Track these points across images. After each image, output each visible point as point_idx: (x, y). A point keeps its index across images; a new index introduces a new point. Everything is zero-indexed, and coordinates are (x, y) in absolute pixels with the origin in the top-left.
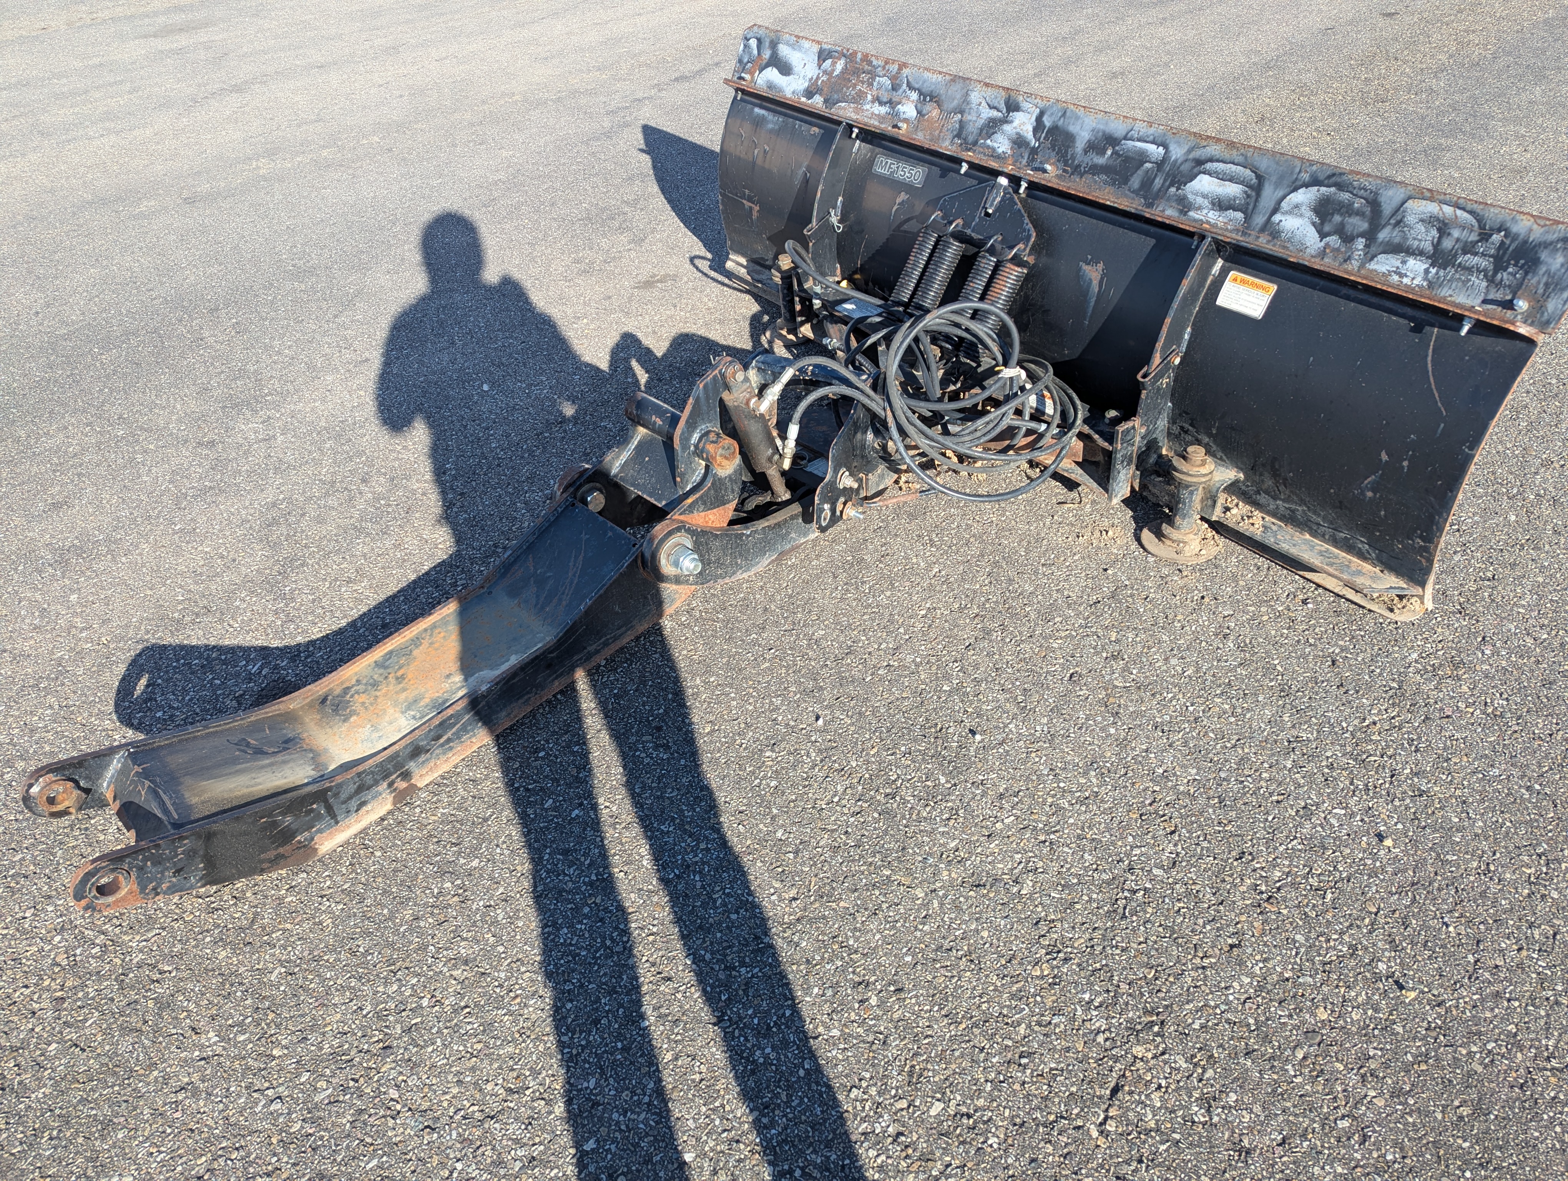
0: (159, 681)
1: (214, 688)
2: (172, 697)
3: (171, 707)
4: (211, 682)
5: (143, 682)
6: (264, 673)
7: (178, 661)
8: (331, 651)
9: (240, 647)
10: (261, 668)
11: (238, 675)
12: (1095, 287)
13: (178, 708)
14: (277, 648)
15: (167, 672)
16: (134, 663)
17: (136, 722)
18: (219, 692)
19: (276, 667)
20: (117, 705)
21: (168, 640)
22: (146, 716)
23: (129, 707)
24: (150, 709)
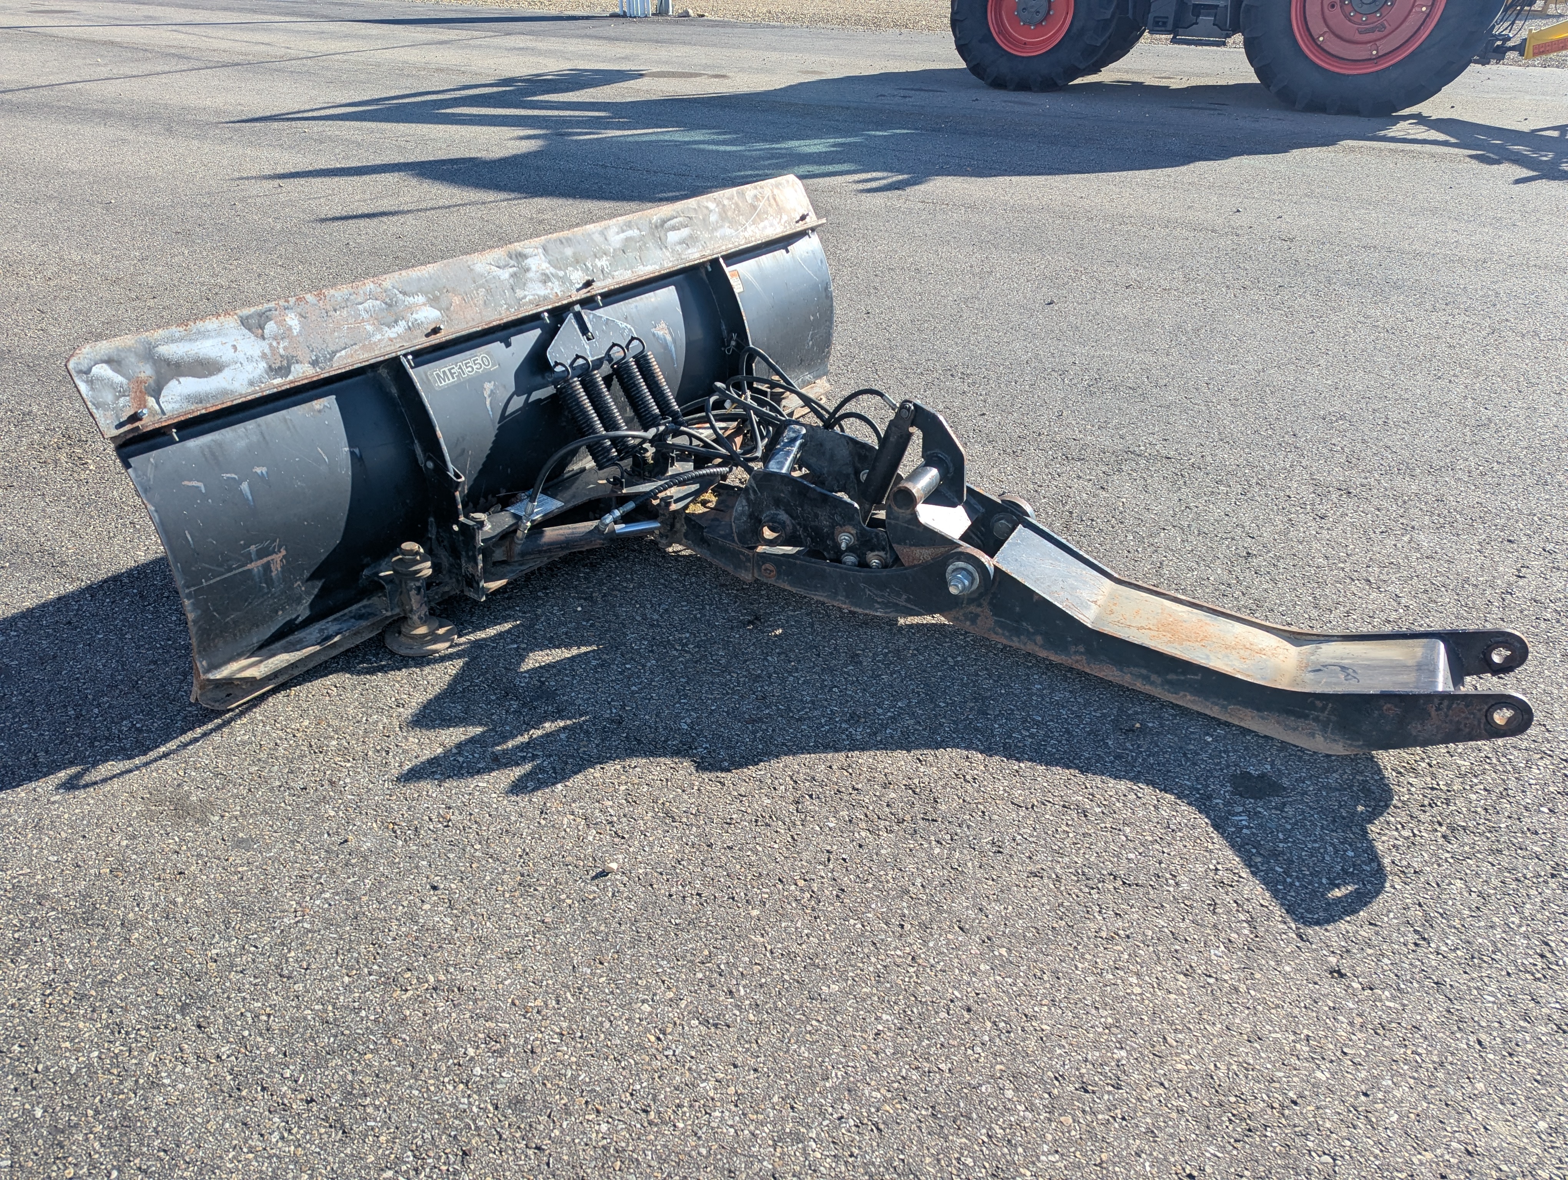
0: (1324, 881)
1: (1288, 833)
2: (1327, 858)
3: (1336, 851)
4: (1285, 841)
5: (1337, 893)
6: (1241, 809)
7: (1292, 884)
8: (1177, 777)
9: (1233, 846)
10: (1239, 814)
11: (1260, 826)
12: (669, 338)
13: (1332, 844)
14: (1208, 817)
15: (1311, 883)
16: (1330, 919)
17: (1374, 865)
18: (1289, 827)
19: (1227, 803)
20: (1378, 893)
21: (1278, 911)
22: (1363, 862)
23: (1369, 882)
24: (1354, 865)
